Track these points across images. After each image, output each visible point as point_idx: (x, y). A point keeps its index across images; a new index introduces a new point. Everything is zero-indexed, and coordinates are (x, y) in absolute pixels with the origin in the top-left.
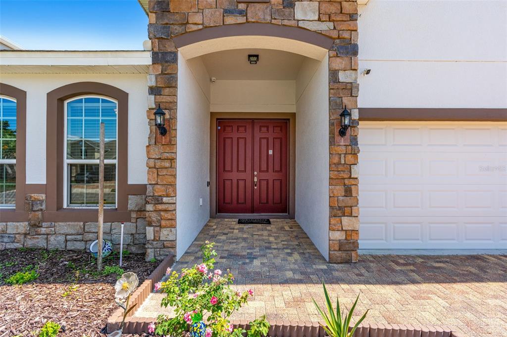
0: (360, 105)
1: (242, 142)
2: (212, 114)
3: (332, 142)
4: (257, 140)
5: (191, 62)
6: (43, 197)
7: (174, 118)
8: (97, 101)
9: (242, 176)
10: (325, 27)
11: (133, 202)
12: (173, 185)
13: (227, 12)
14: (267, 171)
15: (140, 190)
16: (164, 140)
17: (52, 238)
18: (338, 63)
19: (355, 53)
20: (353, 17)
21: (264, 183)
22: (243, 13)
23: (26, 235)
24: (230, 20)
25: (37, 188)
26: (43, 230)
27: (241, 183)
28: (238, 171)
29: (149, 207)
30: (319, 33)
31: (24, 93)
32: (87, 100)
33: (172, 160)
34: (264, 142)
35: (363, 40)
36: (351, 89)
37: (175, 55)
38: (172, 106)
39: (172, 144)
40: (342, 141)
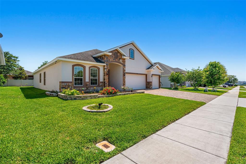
0: (126, 72)
3: (123, 77)
6: (88, 84)
8: (95, 68)
11: (101, 84)
12: (108, 82)
13: (114, 59)
15: (102, 82)
16: (107, 75)
17: (90, 90)
18: (124, 67)
19: (125, 66)
20: (125, 62)
23: (86, 90)
24: (114, 61)
25: (88, 82)
26: (89, 89)
29: (105, 85)
30: (122, 63)
31: (85, 66)
32: (93, 68)
33: (108, 78)
36: (125, 70)
40: (124, 76)
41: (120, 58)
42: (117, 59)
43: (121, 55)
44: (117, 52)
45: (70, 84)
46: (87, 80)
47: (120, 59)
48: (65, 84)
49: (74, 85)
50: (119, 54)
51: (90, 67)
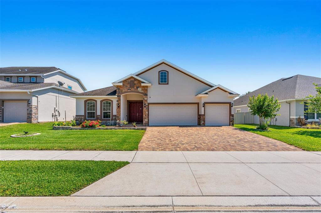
0: (148, 102)
1: (134, 106)
2: (128, 101)
4: (138, 106)
5: (123, 95)
6: (100, 117)
7: (120, 105)
9: (134, 114)
10: (143, 91)
11: (114, 118)
12: (120, 115)
13: (128, 89)
14: (140, 113)
15: (115, 116)
16: (119, 108)
19: (147, 95)
20: (147, 90)
21: (139, 116)
22: (130, 90)
24: (128, 91)
25: (99, 116)
27: (134, 116)
28: (134, 113)
29: (117, 118)
30: (141, 92)
31: (97, 101)
32: (106, 102)
33: (120, 111)
34: (139, 106)
35: (149, 94)
37: (120, 96)
38: (120, 103)
39: (120, 109)
40: (145, 108)
41: (137, 86)
42: (134, 88)
43: (140, 82)
44: (133, 79)
45: (82, 117)
46: (99, 113)
47: (137, 88)
48: (78, 117)
49: (87, 118)
50: (136, 82)
51: (101, 101)
